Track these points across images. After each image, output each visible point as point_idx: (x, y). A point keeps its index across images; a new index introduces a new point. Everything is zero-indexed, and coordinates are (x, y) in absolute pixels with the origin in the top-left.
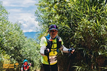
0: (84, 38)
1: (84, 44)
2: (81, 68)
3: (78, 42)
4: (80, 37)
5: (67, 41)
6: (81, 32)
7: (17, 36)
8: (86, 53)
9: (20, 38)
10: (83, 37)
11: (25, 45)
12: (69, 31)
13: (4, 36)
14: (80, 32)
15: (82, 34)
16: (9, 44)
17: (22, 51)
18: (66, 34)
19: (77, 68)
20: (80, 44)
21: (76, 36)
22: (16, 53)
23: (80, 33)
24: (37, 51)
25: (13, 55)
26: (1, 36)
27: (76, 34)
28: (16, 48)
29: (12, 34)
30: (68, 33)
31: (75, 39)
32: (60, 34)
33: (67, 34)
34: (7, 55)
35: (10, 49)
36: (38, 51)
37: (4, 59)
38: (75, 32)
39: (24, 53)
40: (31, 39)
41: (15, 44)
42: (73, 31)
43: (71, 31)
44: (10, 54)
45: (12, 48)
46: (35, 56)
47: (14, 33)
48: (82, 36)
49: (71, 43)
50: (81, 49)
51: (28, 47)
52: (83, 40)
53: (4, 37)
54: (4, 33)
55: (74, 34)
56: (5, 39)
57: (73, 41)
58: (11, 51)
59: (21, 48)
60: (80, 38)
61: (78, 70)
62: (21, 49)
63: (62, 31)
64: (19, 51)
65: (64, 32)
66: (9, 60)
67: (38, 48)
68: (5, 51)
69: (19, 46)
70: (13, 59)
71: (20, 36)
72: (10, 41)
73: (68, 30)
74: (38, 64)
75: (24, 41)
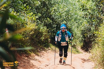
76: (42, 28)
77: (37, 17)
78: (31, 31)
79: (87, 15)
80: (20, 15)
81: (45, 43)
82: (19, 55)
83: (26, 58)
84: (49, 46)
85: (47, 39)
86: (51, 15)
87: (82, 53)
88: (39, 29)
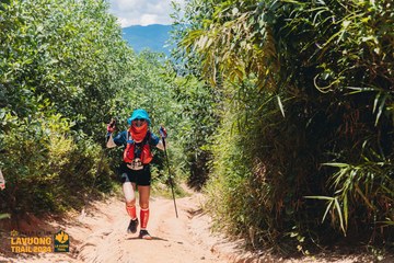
0: (384, 43)
1: (382, 69)
2: (359, 172)
3: (352, 62)
4: (365, 39)
5: (304, 57)
6: (372, 13)
7: (92, 41)
8: (384, 110)
9: (106, 49)
10: (379, 39)
11: (127, 80)
12: (315, 12)
13: (44, 41)
14: (365, 16)
15: (377, 23)
16: (63, 73)
17: (117, 103)
18: (302, 25)
19: (343, 171)
20: (360, 71)
21: (346, 35)
22: (94, 111)
23: (366, 20)
24: (174, 105)
25: (82, 118)
26: (32, 40)
27: (346, 24)
28: (92, 92)
29: (76, 32)
30: (311, 20)
31: (342, 49)
32: (276, 26)
33: (308, 26)
34: (59, 115)
35: (69, 94)
36: (180, 106)
37: (48, 131)
38: (340, 15)
39: (124, 112)
40: (149, 57)
41: (86, 74)
42: (336, 12)
43: (325, 14)
44: (70, 116)
45: (78, 91)
46: (167, 124)
47: (82, 31)
48: (375, 34)
49: (324, 65)
50: (363, 92)
51: (138, 88)
52: (377, 51)
53: (45, 46)
54: (40, 28)
55: (339, 27)
56: (47, 54)
57: (332, 57)
58: (75, 103)
59: (112, 90)
60: (364, 45)
61: (344, 178)
62: (112, 97)
63: (286, 14)
64: (102, 103)
65: (293, 16)
66: (66, 137)
67: (178, 92)
68: (51, 101)
69: (105, 81)
70: (83, 134)
71: (107, 44)
72: (67, 63)
73: (312, 10)
74: (181, 155)
75: (121, 64)
76: (90, 147)
77: (73, 124)
78: (63, 157)
79: (188, 110)
80: (29, 121)
81: (100, 182)
82: (34, 218)
83: (55, 224)
84: (111, 187)
85: (105, 173)
86: (111, 116)
87: (189, 195)
88: (84, 150)
